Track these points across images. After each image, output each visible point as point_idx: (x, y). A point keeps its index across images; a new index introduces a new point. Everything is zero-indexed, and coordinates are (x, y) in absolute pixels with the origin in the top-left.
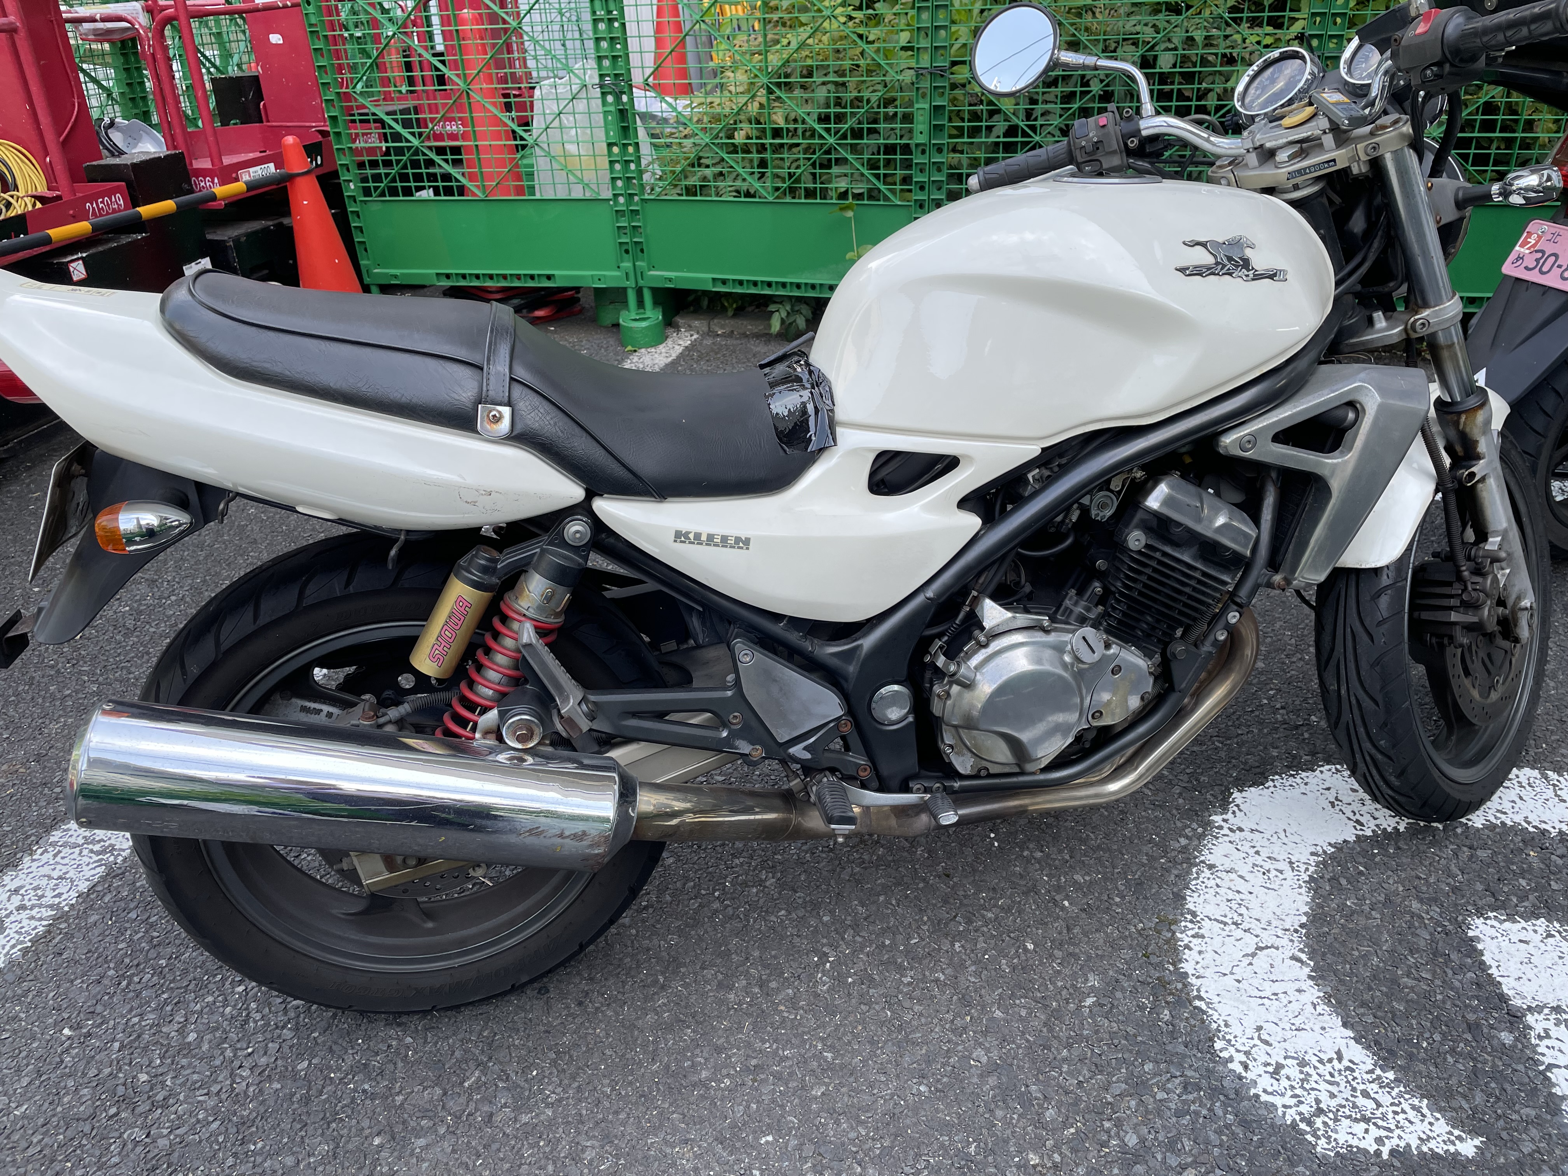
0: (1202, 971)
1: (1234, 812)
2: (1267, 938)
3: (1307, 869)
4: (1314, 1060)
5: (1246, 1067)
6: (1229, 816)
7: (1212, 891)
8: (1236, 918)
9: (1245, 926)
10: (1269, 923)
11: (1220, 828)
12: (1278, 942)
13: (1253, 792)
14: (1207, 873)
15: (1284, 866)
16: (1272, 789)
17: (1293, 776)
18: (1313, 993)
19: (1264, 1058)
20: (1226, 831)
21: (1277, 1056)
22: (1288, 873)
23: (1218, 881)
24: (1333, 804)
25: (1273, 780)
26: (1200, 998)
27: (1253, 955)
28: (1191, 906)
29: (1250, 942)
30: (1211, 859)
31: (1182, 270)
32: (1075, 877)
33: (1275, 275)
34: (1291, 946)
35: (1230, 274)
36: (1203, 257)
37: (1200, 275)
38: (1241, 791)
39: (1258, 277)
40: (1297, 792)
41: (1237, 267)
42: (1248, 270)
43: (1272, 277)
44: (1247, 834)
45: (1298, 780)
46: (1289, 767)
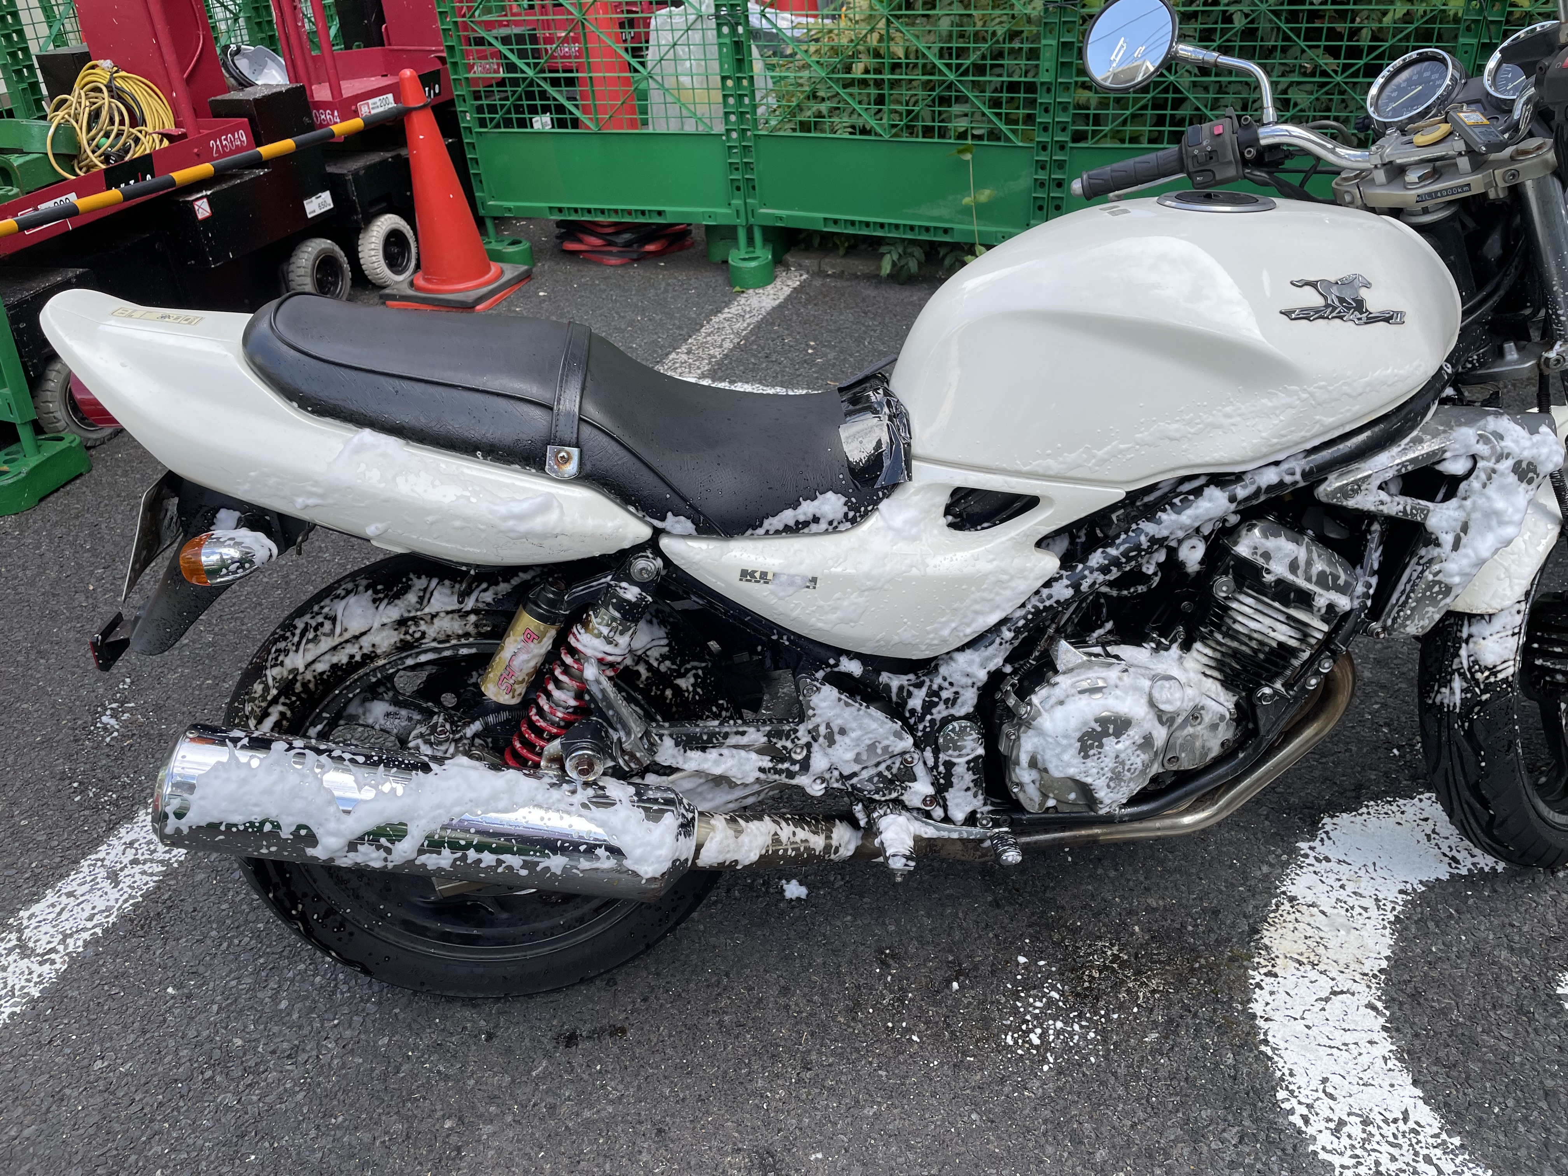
0: (1271, 1014)
1: (1322, 840)
2: (1344, 983)
3: (1394, 909)
4: (1379, 1119)
5: (1306, 1120)
6: (1317, 843)
7: (1291, 926)
8: (1313, 958)
9: (1321, 967)
10: (1347, 967)
11: (1306, 856)
12: (1355, 987)
13: (1345, 818)
14: (1287, 906)
15: (1370, 903)
16: (1365, 816)
17: (1389, 802)
18: (1386, 1046)
19: (1328, 1113)
20: (1310, 860)
21: (1341, 1111)
22: (1374, 912)
23: (1298, 915)
24: (1428, 837)
25: (1367, 807)
26: (1266, 1042)
27: (1327, 1000)
28: (1266, 941)
29: (1324, 986)
30: (1293, 890)
31: (1287, 313)
32: (1149, 901)
33: (1391, 317)
34: (1367, 994)
35: (1341, 318)
36: (1312, 299)
37: (1308, 318)
38: (1332, 817)
39: (1372, 320)
40: (1392, 821)
41: (1349, 309)
42: (1361, 313)
43: (1387, 320)
44: (1333, 865)
45: (1395, 808)
46: (1386, 793)
